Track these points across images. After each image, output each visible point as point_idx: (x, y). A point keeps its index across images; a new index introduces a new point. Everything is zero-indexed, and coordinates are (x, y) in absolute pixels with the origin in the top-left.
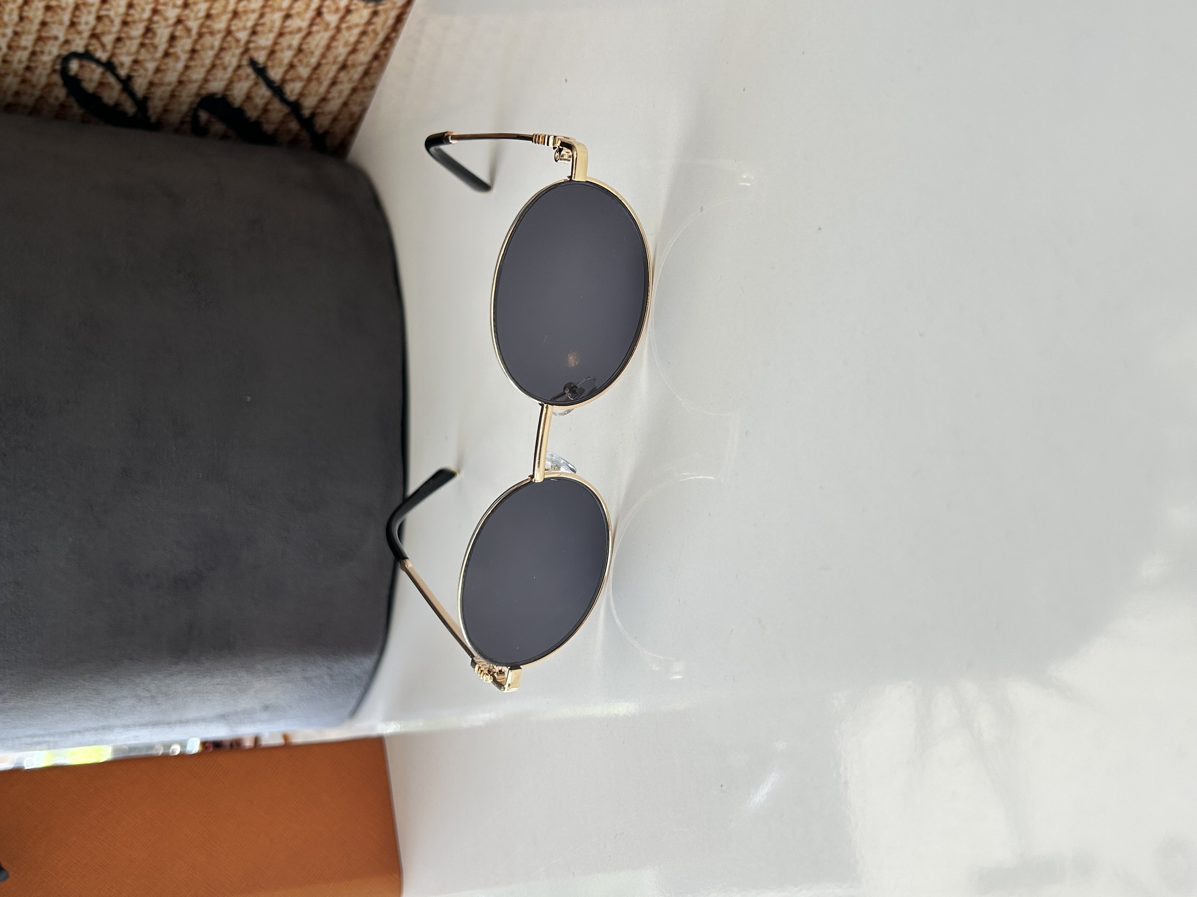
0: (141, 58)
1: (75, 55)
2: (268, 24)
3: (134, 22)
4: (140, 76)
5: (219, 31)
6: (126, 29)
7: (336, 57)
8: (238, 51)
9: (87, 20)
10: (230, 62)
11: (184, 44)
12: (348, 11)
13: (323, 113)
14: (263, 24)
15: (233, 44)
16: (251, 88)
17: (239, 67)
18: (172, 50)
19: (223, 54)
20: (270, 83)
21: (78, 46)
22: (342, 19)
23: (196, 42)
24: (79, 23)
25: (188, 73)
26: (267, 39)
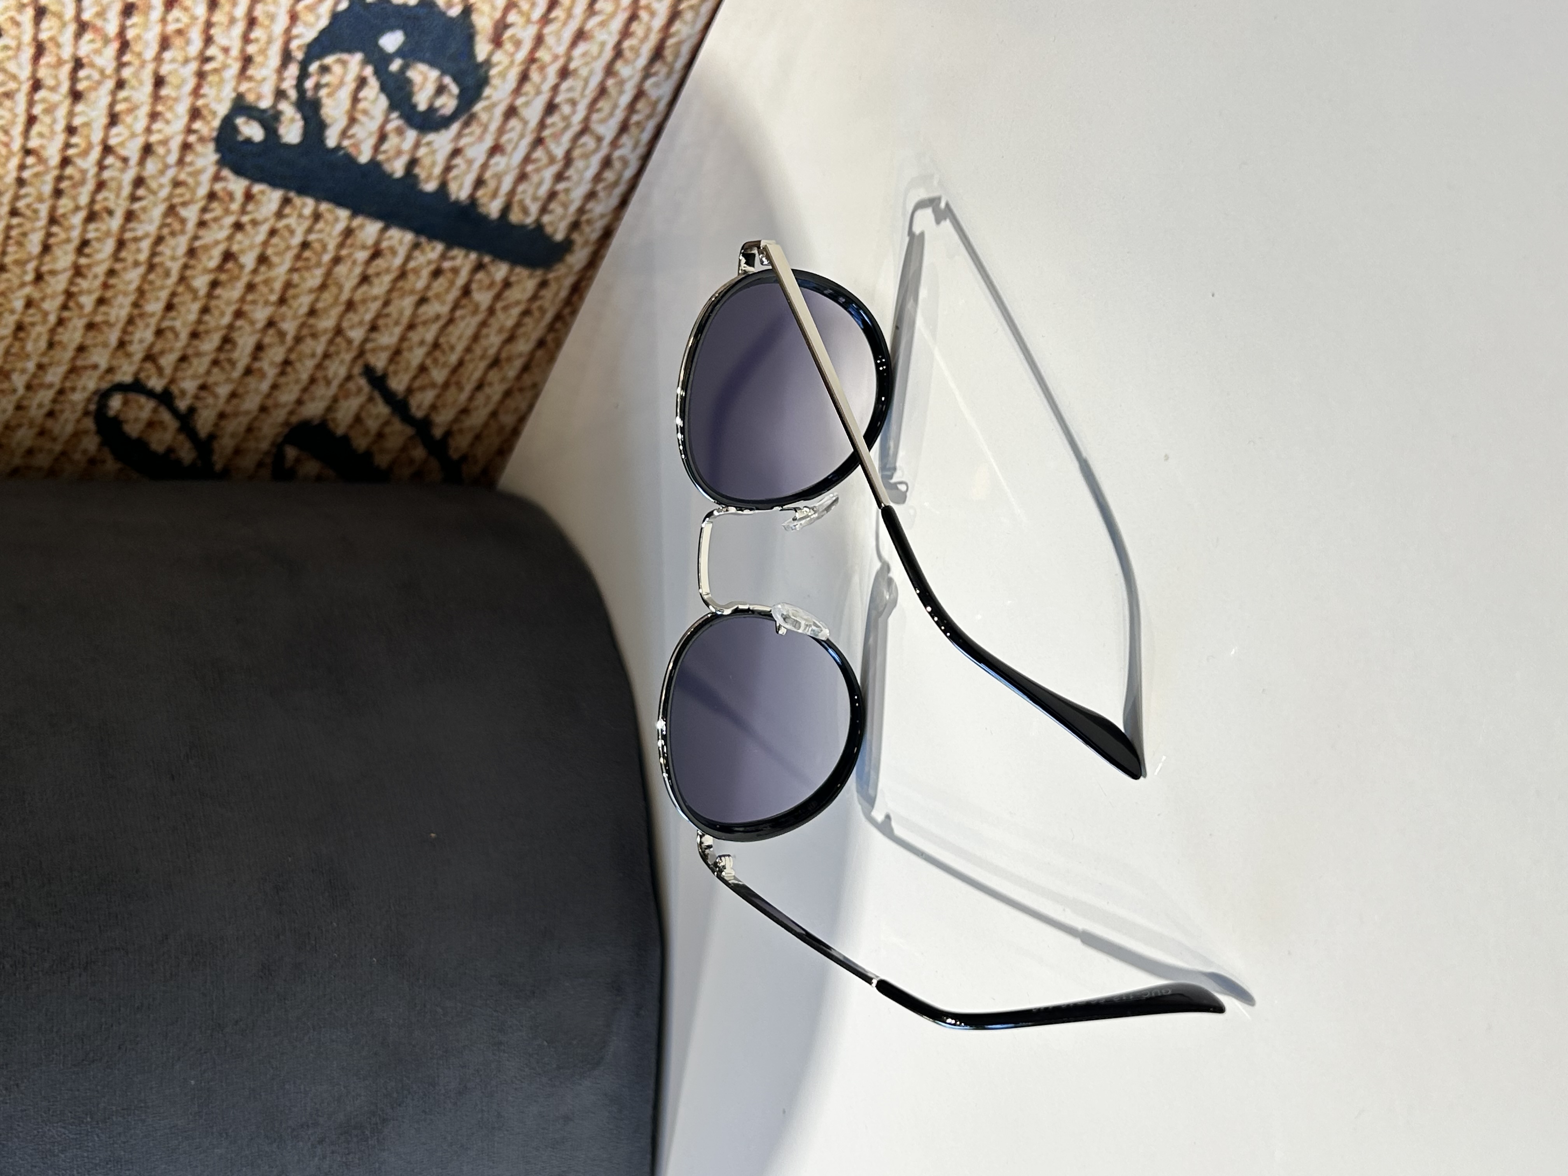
0: (211, 380)
1: (120, 388)
2: (395, 315)
3: (207, 332)
4: (207, 407)
5: (325, 331)
6: (196, 342)
7: (485, 350)
8: (348, 357)
9: (143, 335)
10: (336, 374)
11: (276, 354)
12: (507, 284)
13: (461, 431)
14: (388, 315)
15: (344, 345)
16: (362, 407)
17: (349, 378)
18: (257, 365)
19: (327, 363)
20: (389, 397)
21: (125, 375)
22: (498, 297)
23: (291, 350)
24: (131, 342)
25: (276, 393)
26: (391, 334)
